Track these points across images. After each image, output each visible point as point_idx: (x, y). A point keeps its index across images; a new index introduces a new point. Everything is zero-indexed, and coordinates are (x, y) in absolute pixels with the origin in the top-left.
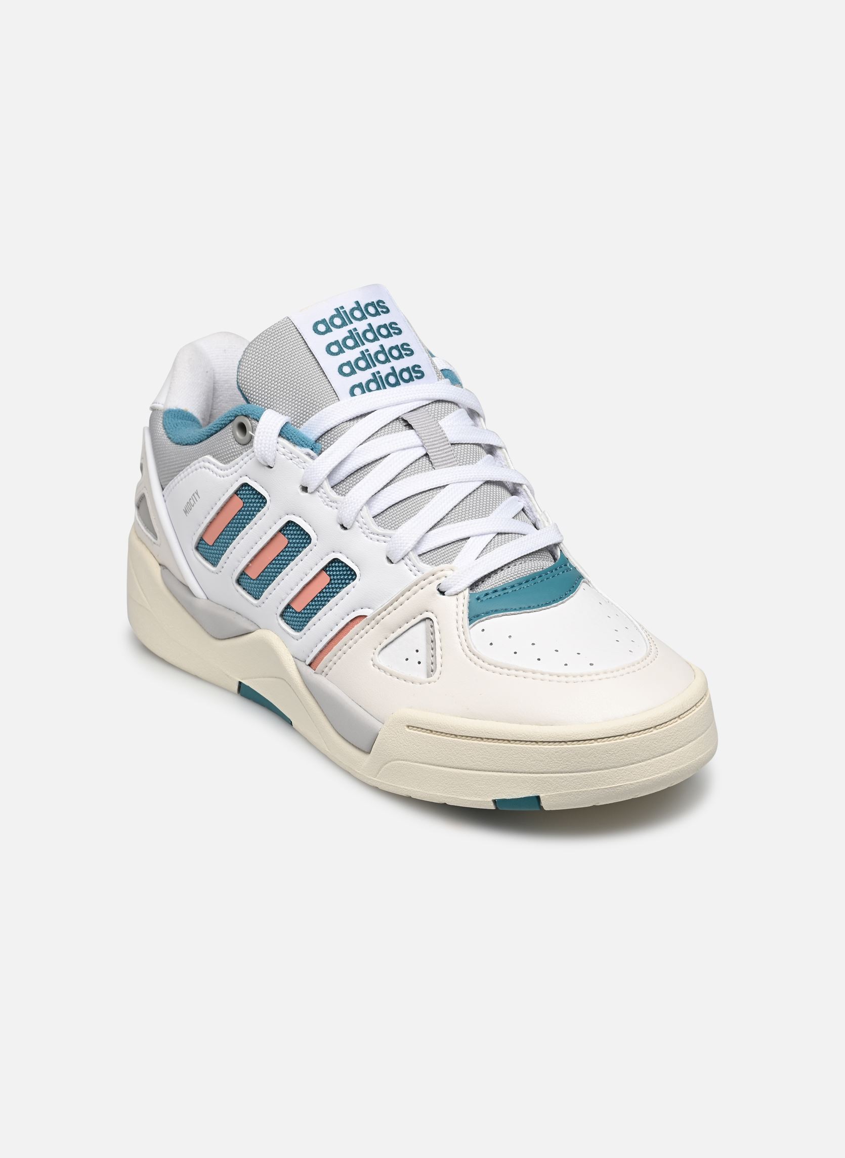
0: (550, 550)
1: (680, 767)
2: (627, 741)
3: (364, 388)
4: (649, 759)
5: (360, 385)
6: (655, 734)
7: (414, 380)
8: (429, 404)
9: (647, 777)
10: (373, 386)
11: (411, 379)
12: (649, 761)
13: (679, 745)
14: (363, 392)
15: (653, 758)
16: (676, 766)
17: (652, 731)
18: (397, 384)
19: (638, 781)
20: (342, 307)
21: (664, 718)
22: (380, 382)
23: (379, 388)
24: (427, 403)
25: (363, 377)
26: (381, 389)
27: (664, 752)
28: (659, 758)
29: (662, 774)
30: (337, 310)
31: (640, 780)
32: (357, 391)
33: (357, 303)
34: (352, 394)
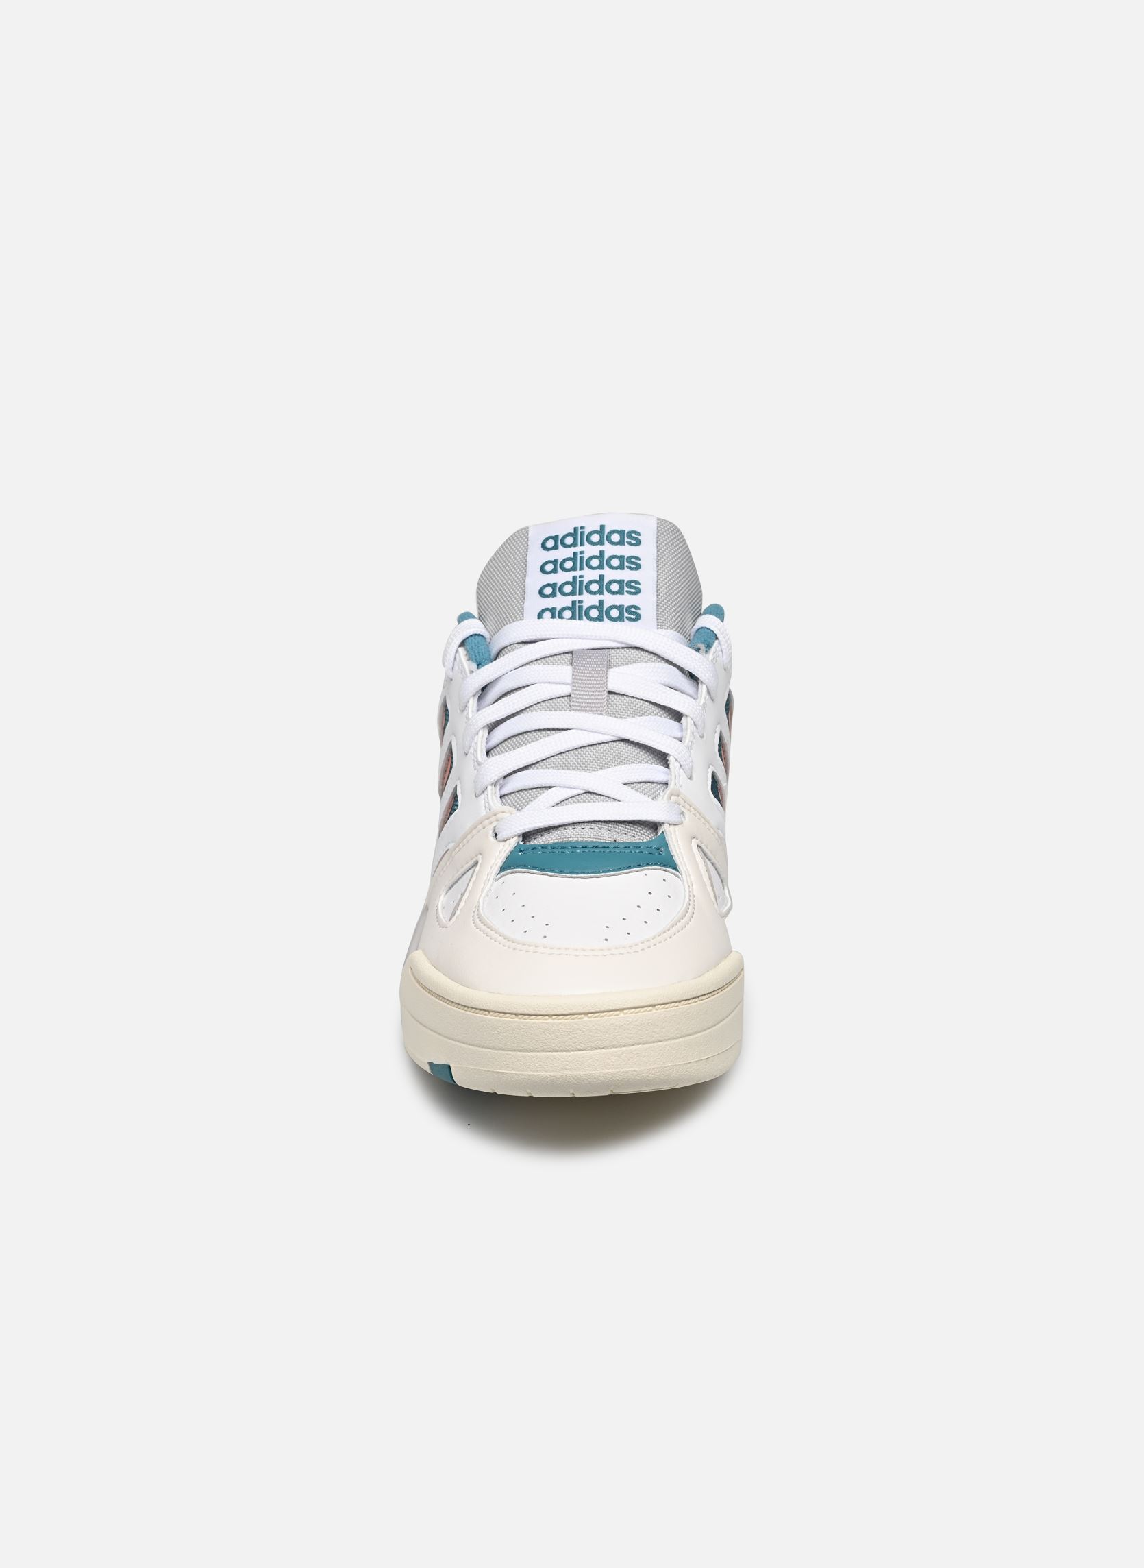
0: (654, 826)
1: (575, 1073)
2: (516, 1022)
3: (556, 613)
4: (538, 1051)
5: (552, 610)
6: (547, 1023)
7: (623, 621)
8: (622, 648)
9: (534, 1071)
10: (567, 614)
11: (620, 618)
12: (538, 1053)
13: (578, 1047)
14: (553, 617)
15: (543, 1051)
16: (570, 1070)
17: (546, 1020)
18: (600, 619)
19: (523, 1073)
20: (582, 528)
21: (562, 1009)
22: (577, 612)
23: (573, 618)
24: (619, 645)
25: (560, 602)
26: (575, 619)
27: (557, 1048)
28: (550, 1053)
29: (552, 1074)
30: (575, 529)
31: (526, 1073)
32: (548, 615)
33: (602, 527)
34: (540, 616)
